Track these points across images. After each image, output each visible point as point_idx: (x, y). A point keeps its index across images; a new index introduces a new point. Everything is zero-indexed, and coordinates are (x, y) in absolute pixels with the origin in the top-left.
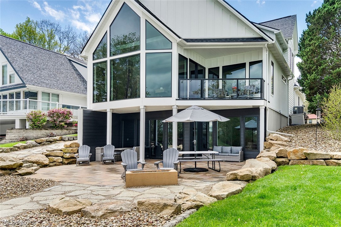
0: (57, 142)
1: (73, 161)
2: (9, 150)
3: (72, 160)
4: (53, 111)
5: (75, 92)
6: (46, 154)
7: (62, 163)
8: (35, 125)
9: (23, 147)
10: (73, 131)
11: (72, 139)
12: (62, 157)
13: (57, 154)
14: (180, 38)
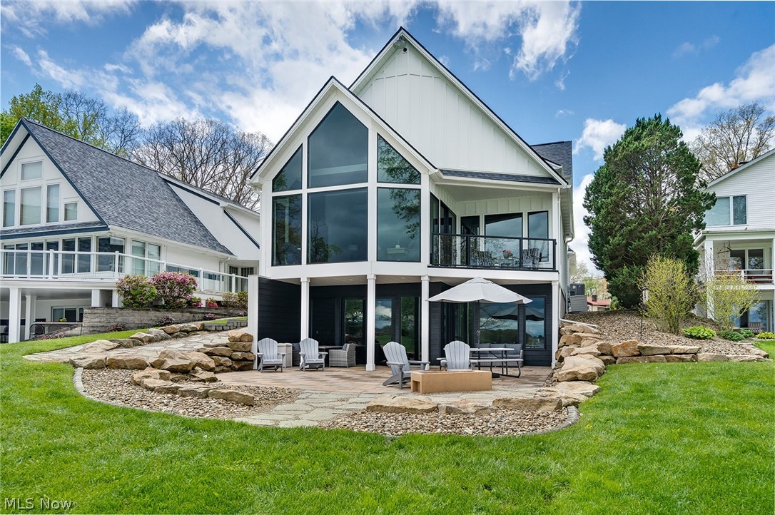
0: (198, 332)
1: (245, 365)
2: (131, 344)
3: (244, 363)
4: (164, 277)
5: (189, 243)
6: (206, 351)
7: (232, 369)
8: (135, 302)
9: (147, 339)
10: (200, 315)
11: (221, 328)
12: (230, 357)
13: (224, 353)
14: (436, 168)
